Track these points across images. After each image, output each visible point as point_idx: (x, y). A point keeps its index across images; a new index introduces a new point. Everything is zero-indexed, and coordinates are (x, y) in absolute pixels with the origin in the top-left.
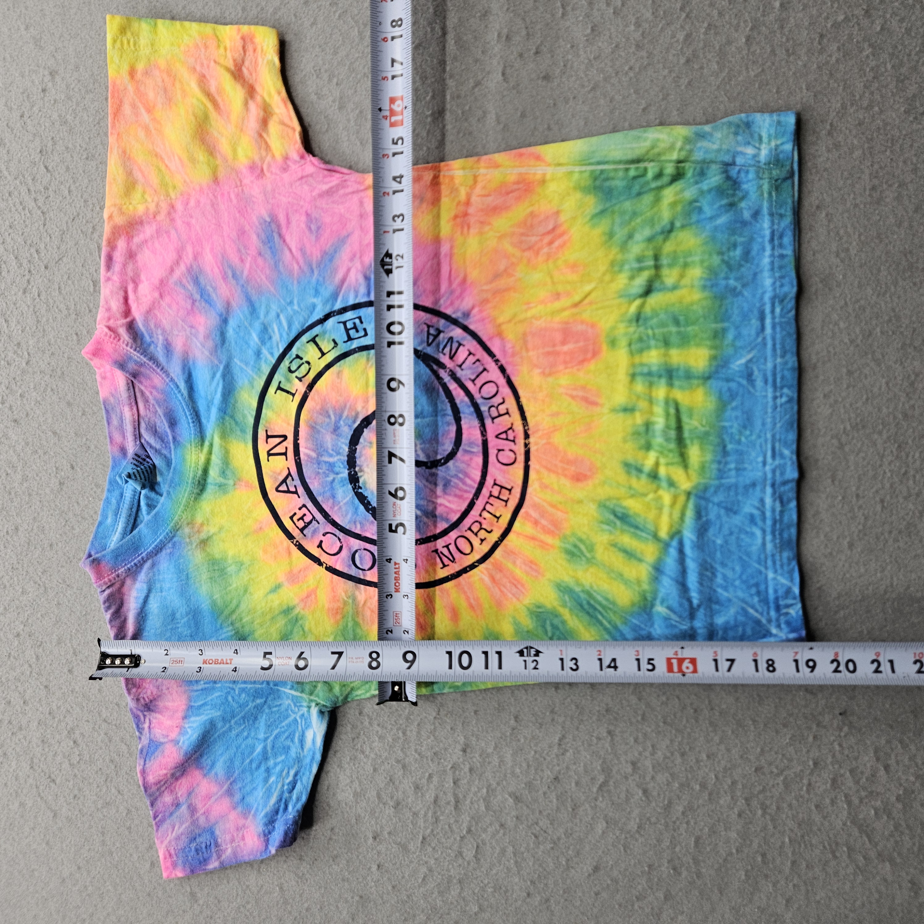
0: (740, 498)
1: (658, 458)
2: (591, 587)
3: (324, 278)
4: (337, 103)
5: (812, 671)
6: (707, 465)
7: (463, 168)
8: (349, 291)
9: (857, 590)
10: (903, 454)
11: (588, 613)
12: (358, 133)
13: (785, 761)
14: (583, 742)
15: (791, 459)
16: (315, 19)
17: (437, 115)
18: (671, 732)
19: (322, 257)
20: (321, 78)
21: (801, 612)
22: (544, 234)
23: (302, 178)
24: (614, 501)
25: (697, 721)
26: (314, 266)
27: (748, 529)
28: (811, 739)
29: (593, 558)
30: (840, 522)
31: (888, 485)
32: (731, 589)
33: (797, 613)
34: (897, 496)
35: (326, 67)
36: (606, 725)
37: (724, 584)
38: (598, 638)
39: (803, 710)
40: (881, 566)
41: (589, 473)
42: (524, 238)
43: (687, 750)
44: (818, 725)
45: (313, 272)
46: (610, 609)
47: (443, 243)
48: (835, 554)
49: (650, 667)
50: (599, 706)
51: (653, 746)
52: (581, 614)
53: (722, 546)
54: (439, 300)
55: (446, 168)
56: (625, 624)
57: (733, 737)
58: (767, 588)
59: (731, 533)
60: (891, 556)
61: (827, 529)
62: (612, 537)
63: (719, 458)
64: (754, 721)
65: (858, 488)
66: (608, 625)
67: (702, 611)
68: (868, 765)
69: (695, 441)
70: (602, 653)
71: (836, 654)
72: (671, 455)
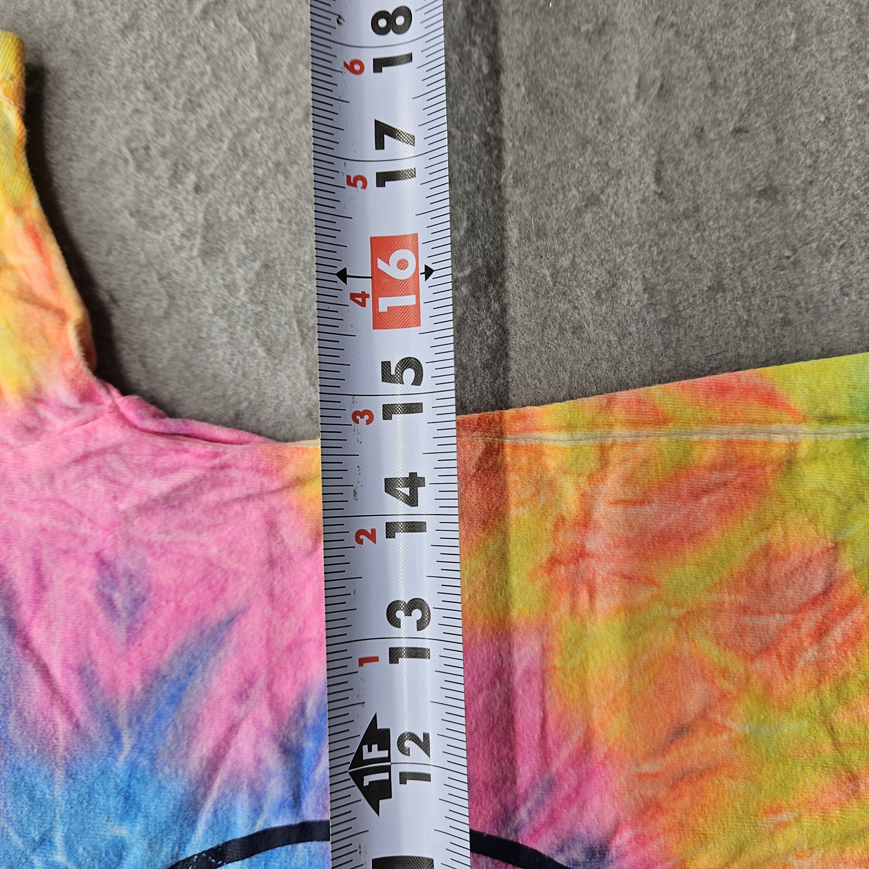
3: (153, 759)
4: (198, 241)
7: (570, 427)
8: (235, 793)
12: (258, 323)
16: (135, 16)
17: (483, 280)
19: (147, 690)
20: (150, 172)
22: (802, 608)
23: (86, 457)
26: (122, 722)
35: (167, 140)
42: (747, 620)
45: (118, 738)
47: (517, 638)
54: (516, 808)
55: (519, 425)
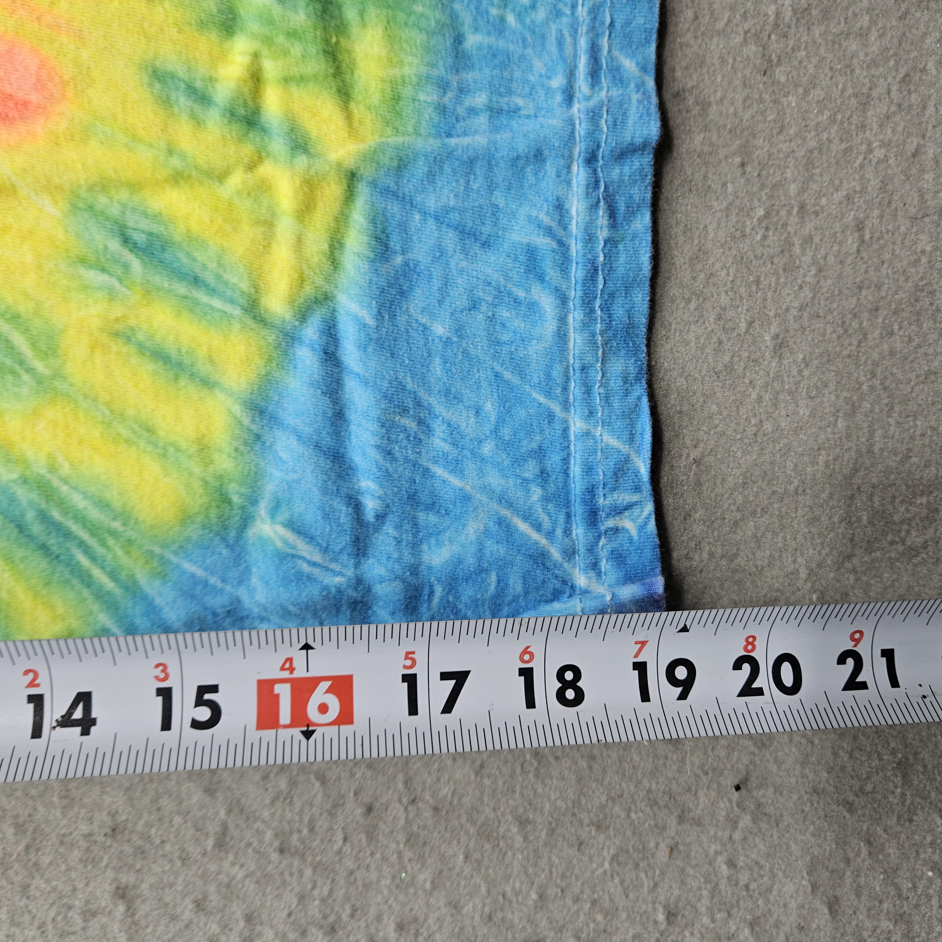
0: (499, 198)
1: (256, 56)
2: (53, 468)
5: (683, 696)
6: (407, 92)
9: (790, 465)
10: (914, 98)
11: (44, 548)
13: (599, 917)
14: (42, 926)
15: (640, 86)
18: (301, 874)
21: (652, 526)
24: (124, 195)
25: (371, 836)
27: (521, 294)
28: (662, 854)
29: (57, 375)
30: (758, 282)
31: (874, 183)
32: (470, 467)
33: (642, 527)
34: (895, 216)
36: (110, 874)
37: (453, 453)
38: (75, 624)
39: (645, 782)
40: (847, 400)
41: (34, 98)
43: (345, 917)
44: (681, 819)
46: (114, 533)
48: (739, 368)
49: (204, 714)
50: (91, 820)
51: (249, 918)
52: (19, 553)
53: (447, 342)
56: (163, 576)
57: (467, 871)
58: (566, 461)
59: (474, 306)
60: (874, 375)
61: (725, 300)
62: (117, 311)
63: (440, 71)
64: (523, 822)
65: (802, 191)
66: (109, 585)
67: (389, 529)
68: (793, 905)
69: (372, 13)
70: (43, 679)
71: (751, 641)
72: (296, 50)
